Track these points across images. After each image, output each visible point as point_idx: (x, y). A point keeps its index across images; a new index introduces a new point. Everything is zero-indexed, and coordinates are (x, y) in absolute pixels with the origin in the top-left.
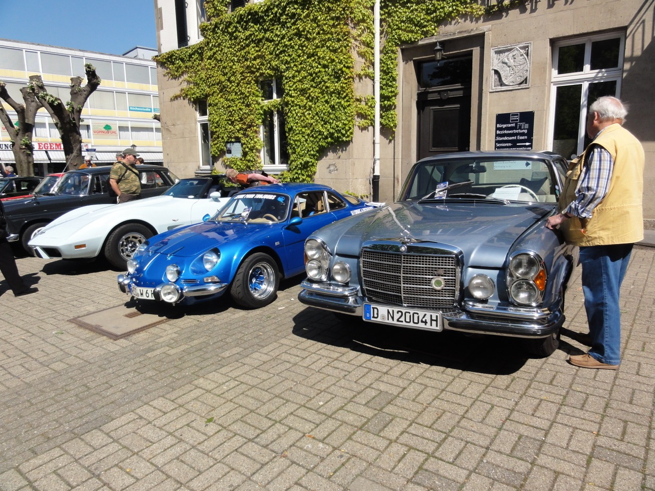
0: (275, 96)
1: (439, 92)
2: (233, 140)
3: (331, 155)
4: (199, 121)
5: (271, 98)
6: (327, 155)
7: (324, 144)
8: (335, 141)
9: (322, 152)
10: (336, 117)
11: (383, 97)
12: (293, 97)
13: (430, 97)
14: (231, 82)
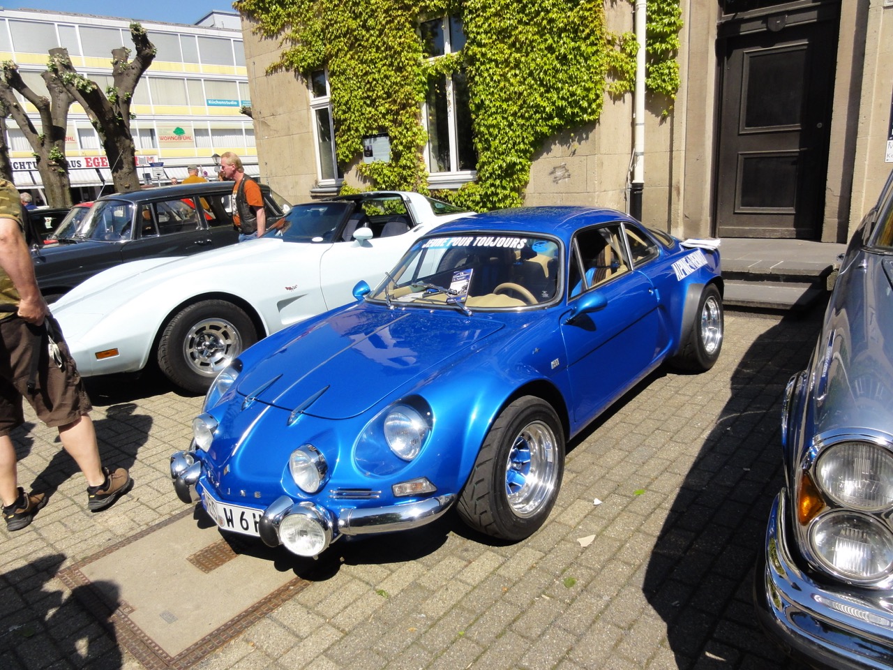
0: (447, 47)
1: (765, 19)
2: (375, 132)
3: (557, 149)
4: (314, 106)
5: (441, 52)
6: (549, 151)
7: (545, 130)
8: (566, 124)
9: (540, 144)
10: (570, 78)
11: (652, 37)
12: (485, 45)
13: (745, 30)
14: (368, 30)
